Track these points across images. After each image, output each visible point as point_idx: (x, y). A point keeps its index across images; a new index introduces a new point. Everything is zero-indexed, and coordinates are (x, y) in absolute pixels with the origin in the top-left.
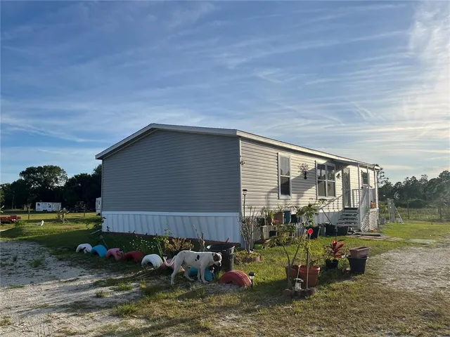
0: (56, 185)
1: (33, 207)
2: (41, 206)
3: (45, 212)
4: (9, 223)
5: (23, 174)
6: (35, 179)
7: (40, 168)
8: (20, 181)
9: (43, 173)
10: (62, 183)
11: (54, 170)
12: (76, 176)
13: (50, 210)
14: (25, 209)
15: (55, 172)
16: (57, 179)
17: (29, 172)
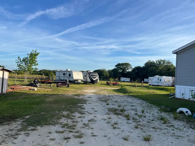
0: (127, 71)
1: (119, 79)
2: (123, 79)
3: (124, 81)
4: (115, 85)
5: (116, 66)
6: (120, 68)
7: (122, 64)
8: (115, 69)
9: (123, 66)
10: (130, 70)
11: (127, 65)
12: (135, 67)
13: (125, 81)
14: (116, 80)
15: (127, 66)
16: (128, 68)
17: (118, 65)
